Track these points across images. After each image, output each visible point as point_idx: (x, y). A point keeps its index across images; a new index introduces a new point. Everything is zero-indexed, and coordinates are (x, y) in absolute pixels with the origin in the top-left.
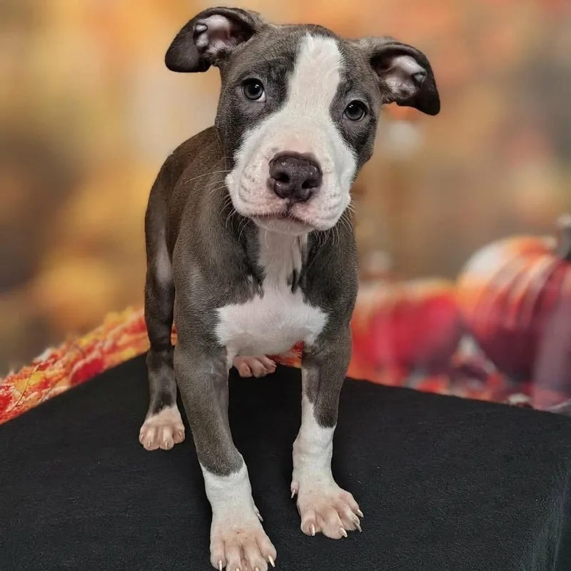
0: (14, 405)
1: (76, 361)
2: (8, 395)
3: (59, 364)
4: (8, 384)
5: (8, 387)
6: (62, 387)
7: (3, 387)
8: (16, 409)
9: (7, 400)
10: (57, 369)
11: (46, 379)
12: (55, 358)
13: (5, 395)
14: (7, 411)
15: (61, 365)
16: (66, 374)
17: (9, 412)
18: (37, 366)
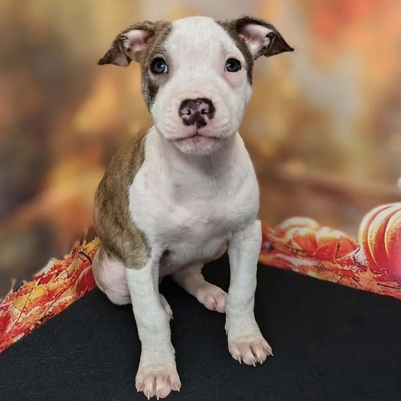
0: (13, 324)
1: (82, 269)
2: (7, 314)
3: (64, 274)
4: (7, 304)
5: (7, 307)
6: (68, 298)
7: (2, 308)
8: (16, 327)
9: (6, 320)
10: (62, 279)
11: (49, 291)
12: (58, 269)
13: (5, 315)
14: (7, 332)
15: (66, 276)
16: (72, 284)
17: (9, 333)
18: (39, 280)
